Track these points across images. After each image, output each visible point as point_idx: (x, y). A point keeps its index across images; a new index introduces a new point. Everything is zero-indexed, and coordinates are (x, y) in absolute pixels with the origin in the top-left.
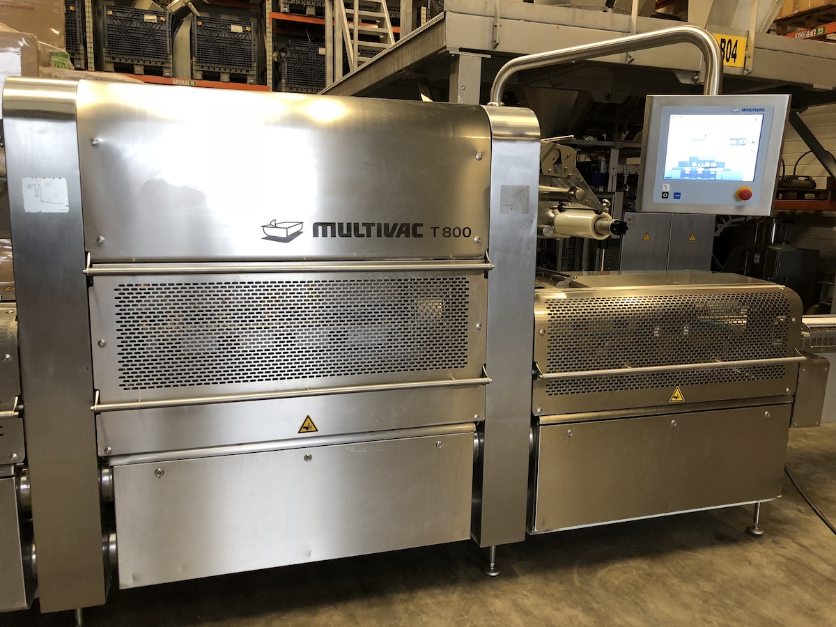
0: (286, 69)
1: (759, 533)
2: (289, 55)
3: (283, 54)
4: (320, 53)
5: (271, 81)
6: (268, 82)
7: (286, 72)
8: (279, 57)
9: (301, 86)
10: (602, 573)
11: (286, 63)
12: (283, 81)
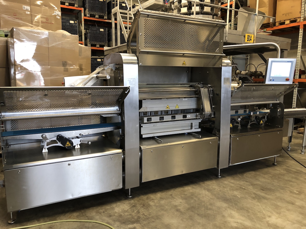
0: (89, 36)
1: (276, 164)
2: (90, 31)
3: (88, 31)
4: (100, 31)
5: (84, 40)
6: (83, 40)
7: (89, 37)
8: (86, 32)
9: (94, 42)
10: (245, 175)
11: (89, 34)
12: (88, 40)
